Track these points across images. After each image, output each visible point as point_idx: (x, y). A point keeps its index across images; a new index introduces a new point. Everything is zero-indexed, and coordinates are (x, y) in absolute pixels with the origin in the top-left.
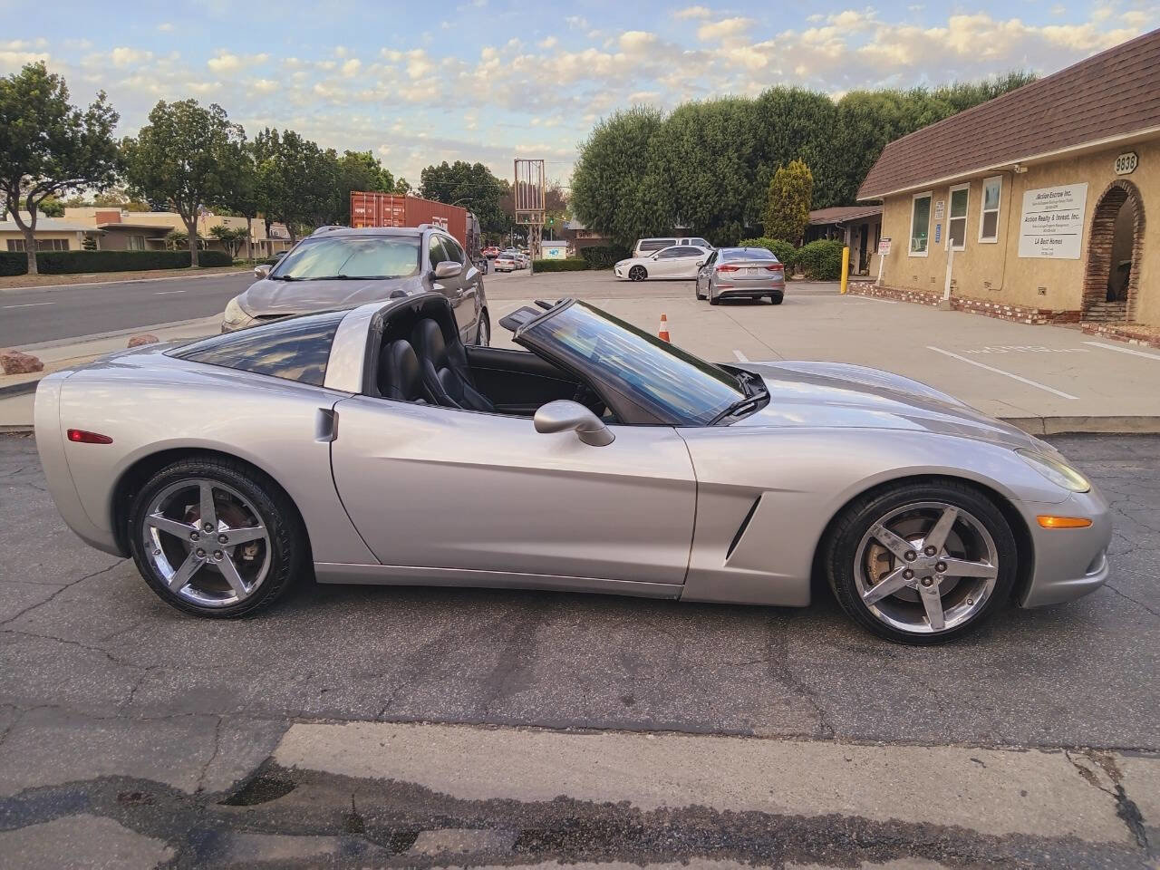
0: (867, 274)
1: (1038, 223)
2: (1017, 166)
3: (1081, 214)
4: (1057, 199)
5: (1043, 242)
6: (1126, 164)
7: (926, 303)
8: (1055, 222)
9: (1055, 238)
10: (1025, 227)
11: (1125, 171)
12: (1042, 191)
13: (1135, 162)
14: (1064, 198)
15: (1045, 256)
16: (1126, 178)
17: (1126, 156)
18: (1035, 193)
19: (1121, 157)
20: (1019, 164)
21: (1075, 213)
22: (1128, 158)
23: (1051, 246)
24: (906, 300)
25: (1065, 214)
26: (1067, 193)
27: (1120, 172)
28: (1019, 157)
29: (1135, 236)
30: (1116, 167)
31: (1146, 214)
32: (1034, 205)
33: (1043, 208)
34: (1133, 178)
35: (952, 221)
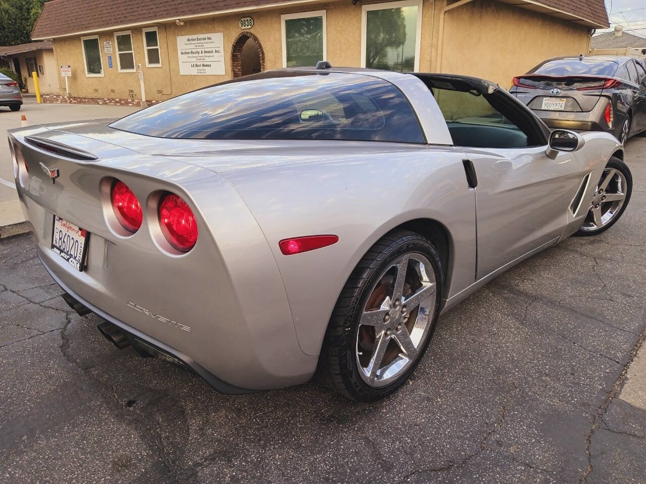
0: (27, 92)
1: (190, 55)
2: (178, 21)
3: (222, 50)
4: (202, 41)
5: (197, 66)
6: (246, 23)
7: (122, 104)
8: (203, 54)
9: (205, 64)
10: (182, 58)
11: (246, 27)
12: (190, 37)
13: (252, 22)
14: (207, 41)
15: (200, 74)
16: (248, 31)
17: (246, 19)
18: (186, 37)
19: (243, 19)
20: (179, 20)
21: (217, 49)
22: (247, 20)
23: (204, 68)
24: (103, 104)
25: (210, 50)
26: (209, 38)
27: (243, 28)
28: (179, 16)
29: (261, 61)
30: (240, 25)
31: (264, 50)
32: (186, 44)
33: (193, 46)
34: (252, 31)
35: (120, 54)
